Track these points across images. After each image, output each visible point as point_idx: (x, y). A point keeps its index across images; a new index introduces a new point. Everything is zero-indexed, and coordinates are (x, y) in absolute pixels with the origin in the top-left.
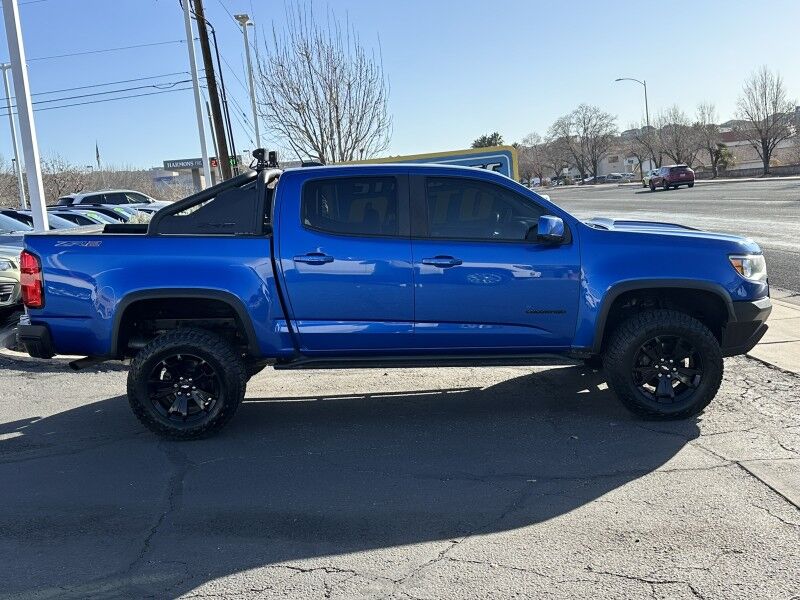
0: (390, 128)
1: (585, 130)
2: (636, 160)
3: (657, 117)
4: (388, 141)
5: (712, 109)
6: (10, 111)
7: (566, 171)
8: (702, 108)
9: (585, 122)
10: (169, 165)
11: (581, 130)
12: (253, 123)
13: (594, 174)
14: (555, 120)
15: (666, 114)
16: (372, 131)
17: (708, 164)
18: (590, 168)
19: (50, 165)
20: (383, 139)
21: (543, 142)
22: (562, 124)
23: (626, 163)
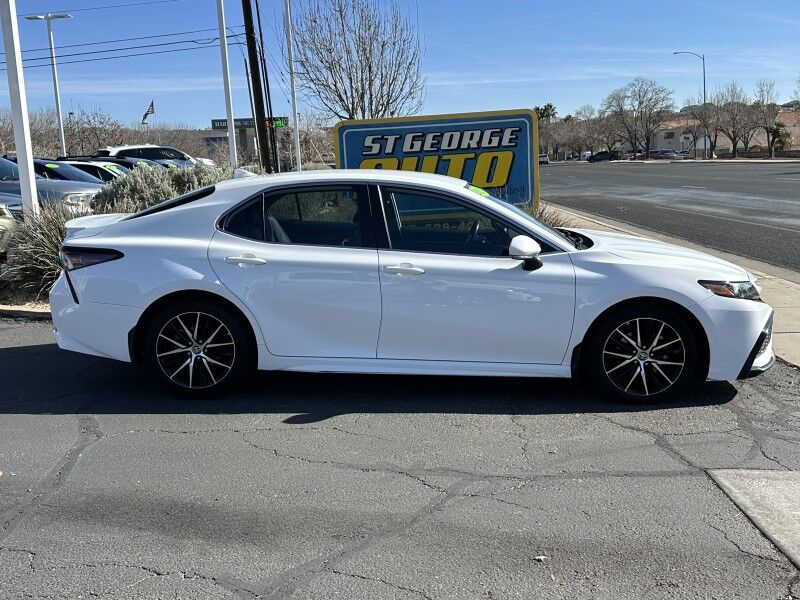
0: (424, 91)
1: (641, 103)
2: (691, 136)
3: (715, 92)
4: (420, 104)
5: (772, 86)
6: (52, 61)
7: (618, 145)
8: (761, 86)
9: (640, 97)
10: (217, 124)
11: (636, 103)
12: (289, 81)
13: (647, 149)
14: (609, 93)
15: (724, 91)
16: (404, 93)
17: (765, 144)
18: (643, 143)
19: (91, 118)
20: (416, 101)
21: (596, 115)
22: (617, 98)
23: (682, 139)
